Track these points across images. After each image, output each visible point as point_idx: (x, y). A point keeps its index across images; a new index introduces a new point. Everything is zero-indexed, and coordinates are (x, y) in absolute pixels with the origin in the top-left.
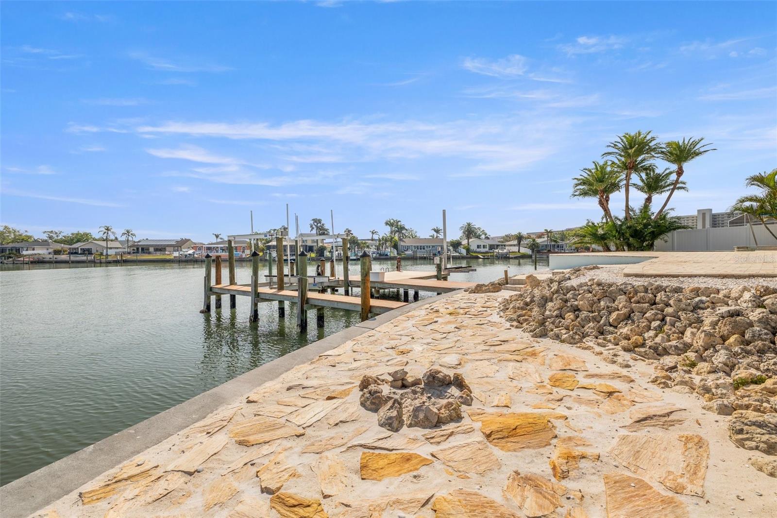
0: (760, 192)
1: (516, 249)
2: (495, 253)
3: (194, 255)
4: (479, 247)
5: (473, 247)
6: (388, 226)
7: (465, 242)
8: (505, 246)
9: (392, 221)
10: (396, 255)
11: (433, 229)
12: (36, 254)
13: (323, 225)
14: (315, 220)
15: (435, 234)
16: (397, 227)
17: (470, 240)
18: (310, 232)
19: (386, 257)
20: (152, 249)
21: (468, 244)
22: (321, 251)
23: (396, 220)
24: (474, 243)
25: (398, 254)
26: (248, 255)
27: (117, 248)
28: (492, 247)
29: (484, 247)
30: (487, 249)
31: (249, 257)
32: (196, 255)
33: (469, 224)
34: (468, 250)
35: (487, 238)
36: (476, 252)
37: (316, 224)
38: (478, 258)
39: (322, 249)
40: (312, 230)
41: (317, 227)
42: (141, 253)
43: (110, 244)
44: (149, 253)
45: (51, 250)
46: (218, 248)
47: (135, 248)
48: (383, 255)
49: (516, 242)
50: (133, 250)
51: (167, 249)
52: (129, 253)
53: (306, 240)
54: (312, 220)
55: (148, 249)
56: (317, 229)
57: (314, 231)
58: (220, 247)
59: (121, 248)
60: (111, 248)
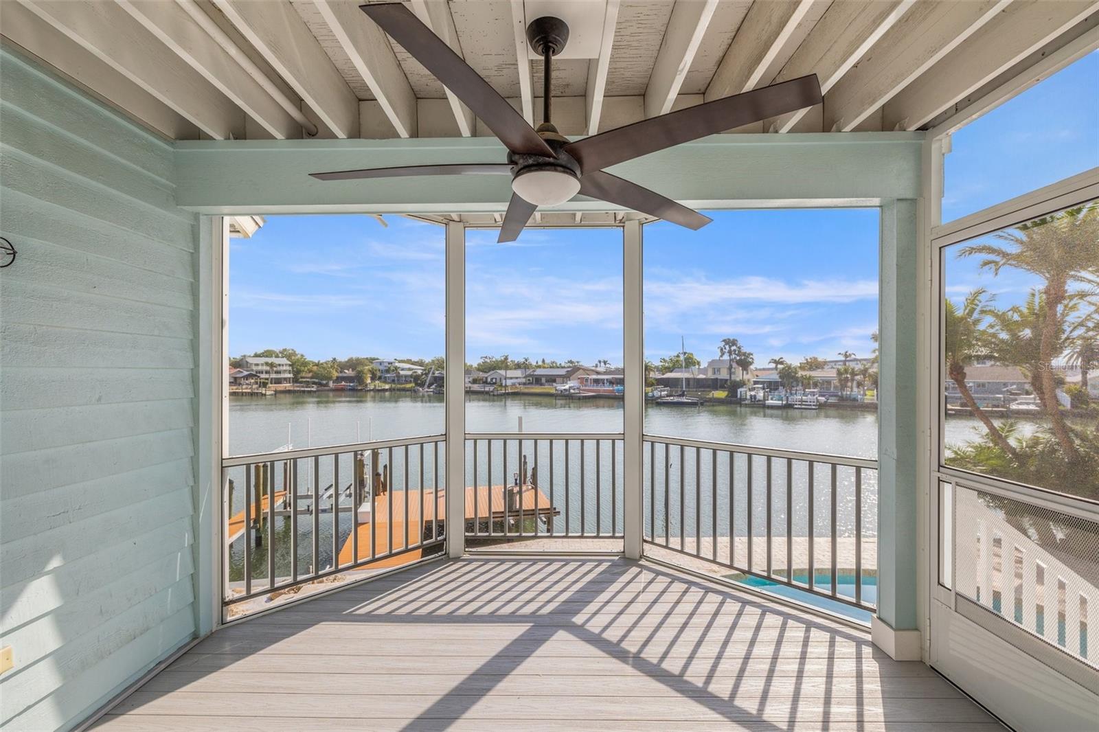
3: (570, 390)
13: (739, 348)
14: (727, 342)
18: (720, 358)
20: (543, 380)
27: (517, 378)
32: (572, 391)
39: (735, 385)
40: (721, 356)
41: (730, 352)
42: (535, 384)
43: (510, 373)
44: (542, 384)
45: (471, 379)
46: (604, 379)
47: (531, 379)
50: (529, 380)
51: (557, 379)
52: (524, 384)
53: (719, 370)
54: (724, 341)
55: (541, 380)
56: (730, 356)
57: (726, 357)
58: (607, 380)
59: (520, 378)
60: (511, 378)
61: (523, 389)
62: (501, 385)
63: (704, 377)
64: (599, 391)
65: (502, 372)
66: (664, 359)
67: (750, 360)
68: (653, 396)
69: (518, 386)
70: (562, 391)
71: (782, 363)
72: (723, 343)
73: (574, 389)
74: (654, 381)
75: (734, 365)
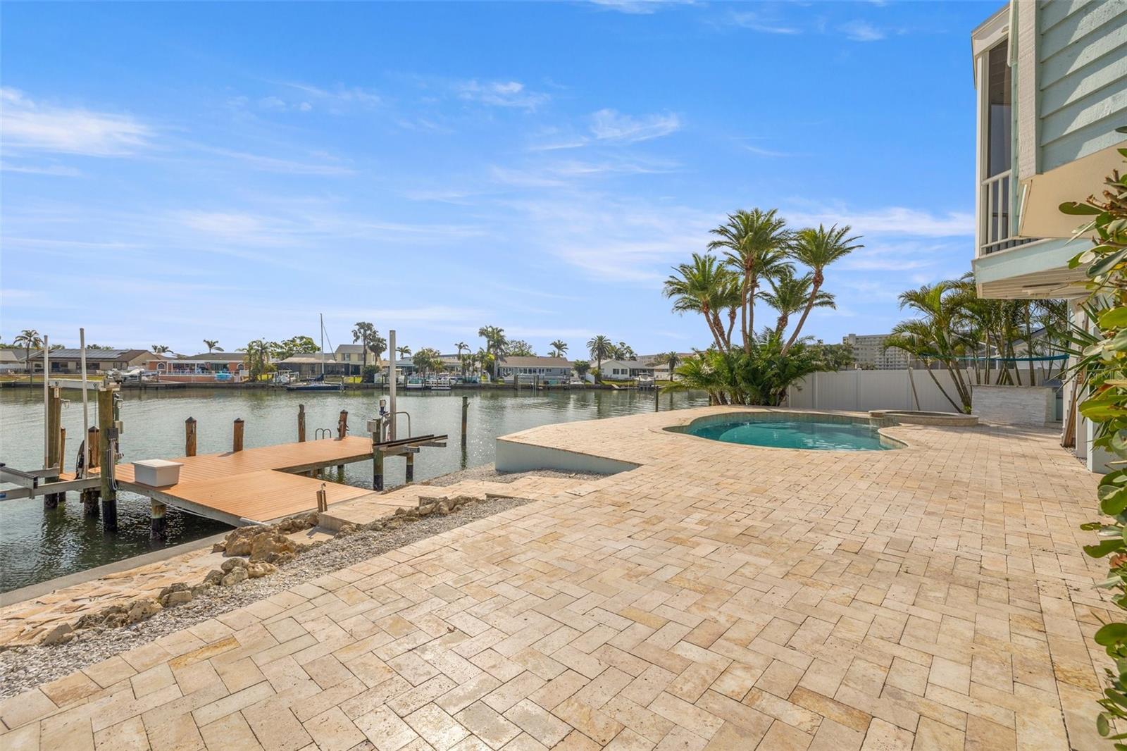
0: (921, 317)
1: (666, 376)
2: (636, 383)
3: (140, 377)
4: (615, 371)
5: (607, 372)
6: (484, 337)
7: (594, 365)
8: (653, 370)
9: (490, 329)
10: (490, 383)
11: (552, 344)
13: (375, 332)
14: (361, 325)
15: (557, 350)
16: (495, 339)
17: (603, 362)
18: (352, 343)
19: (474, 385)
21: (599, 368)
22: (370, 373)
23: (497, 329)
24: (608, 366)
25: (492, 380)
26: (245, 378)
28: (634, 372)
29: (624, 372)
30: (627, 376)
31: (247, 381)
33: (601, 339)
34: (598, 377)
35: (633, 358)
36: (610, 379)
37: (362, 331)
38: (611, 388)
39: (371, 371)
40: (356, 340)
41: (365, 337)
46: (194, 365)
48: (469, 382)
49: (667, 366)
50: (36, 365)
51: (102, 364)
53: (349, 356)
54: (358, 324)
55: (66, 366)
56: (364, 340)
57: (360, 342)
58: (198, 364)
63: (334, 362)
64: (189, 379)
66: (275, 344)
67: (384, 346)
68: (280, 382)
69: (12, 373)
71: (407, 351)
72: (358, 327)
74: (272, 366)
75: (369, 351)
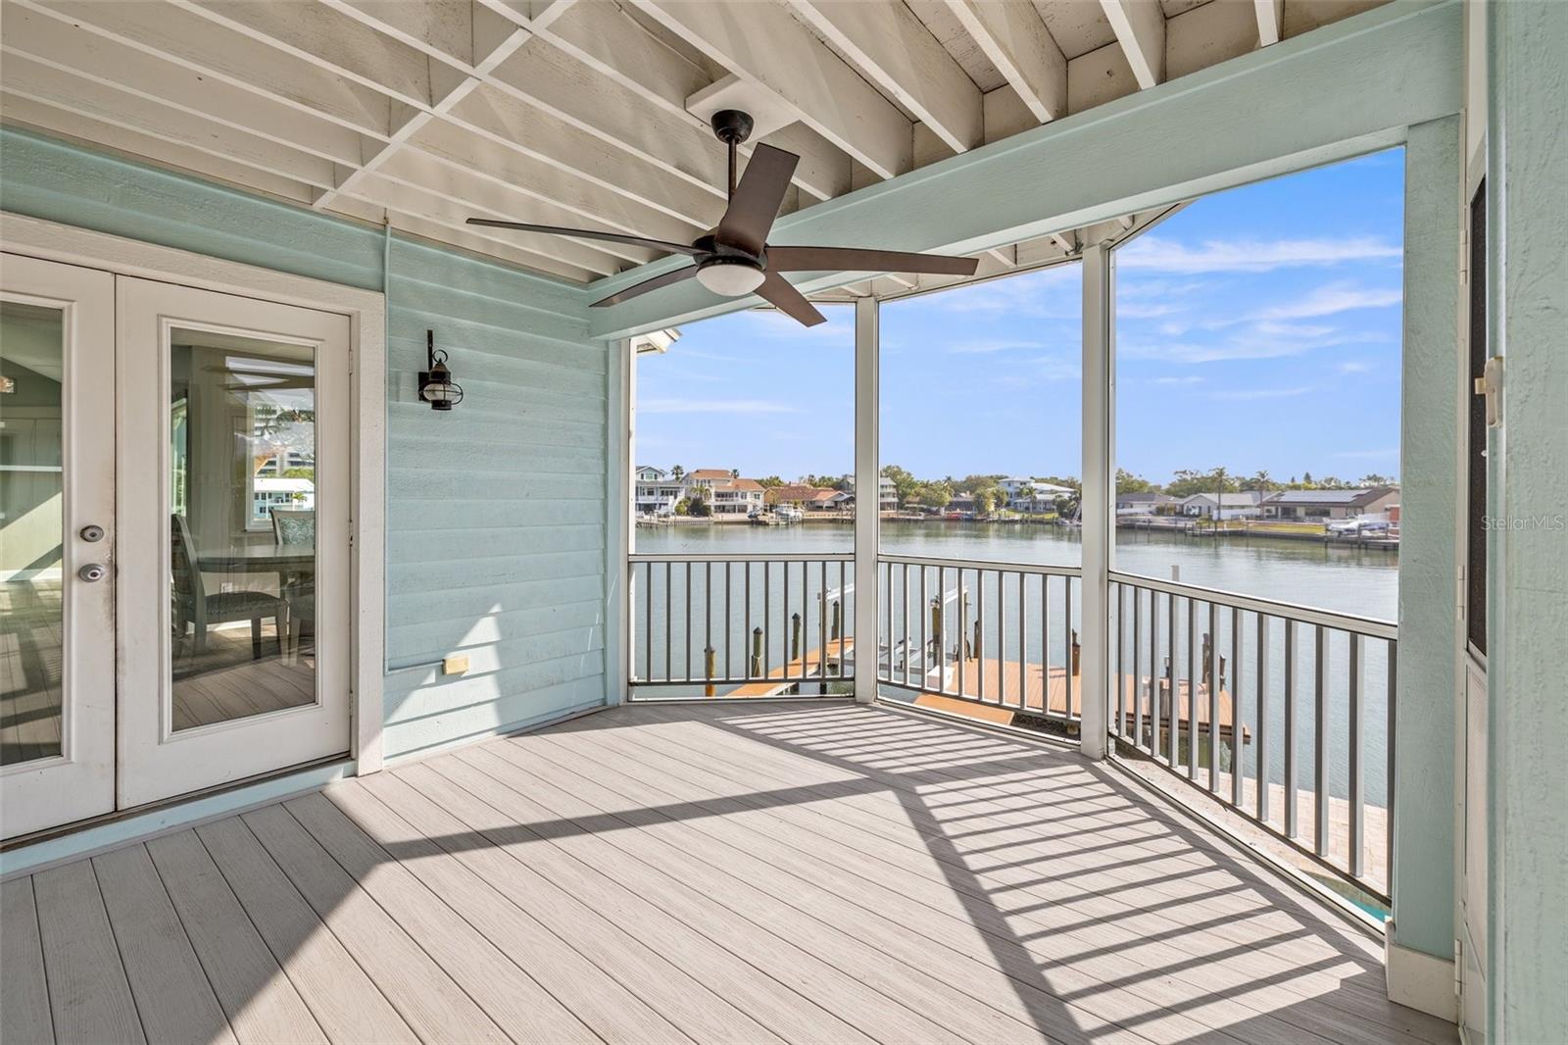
3: (1357, 531)
12: (1131, 515)
20: (1301, 512)
27: (1243, 507)
32: (1366, 533)
42: (1282, 518)
43: (1227, 499)
44: (1296, 519)
45: (1153, 508)
47: (1273, 509)
50: (1268, 511)
51: (1332, 510)
52: (1258, 518)
55: (1295, 511)
59: (1250, 506)
60: (1231, 507)
61: (1253, 526)
62: (1210, 519)
65: (1213, 497)
69: (1244, 520)
70: (1340, 533)
73: (1370, 530)
